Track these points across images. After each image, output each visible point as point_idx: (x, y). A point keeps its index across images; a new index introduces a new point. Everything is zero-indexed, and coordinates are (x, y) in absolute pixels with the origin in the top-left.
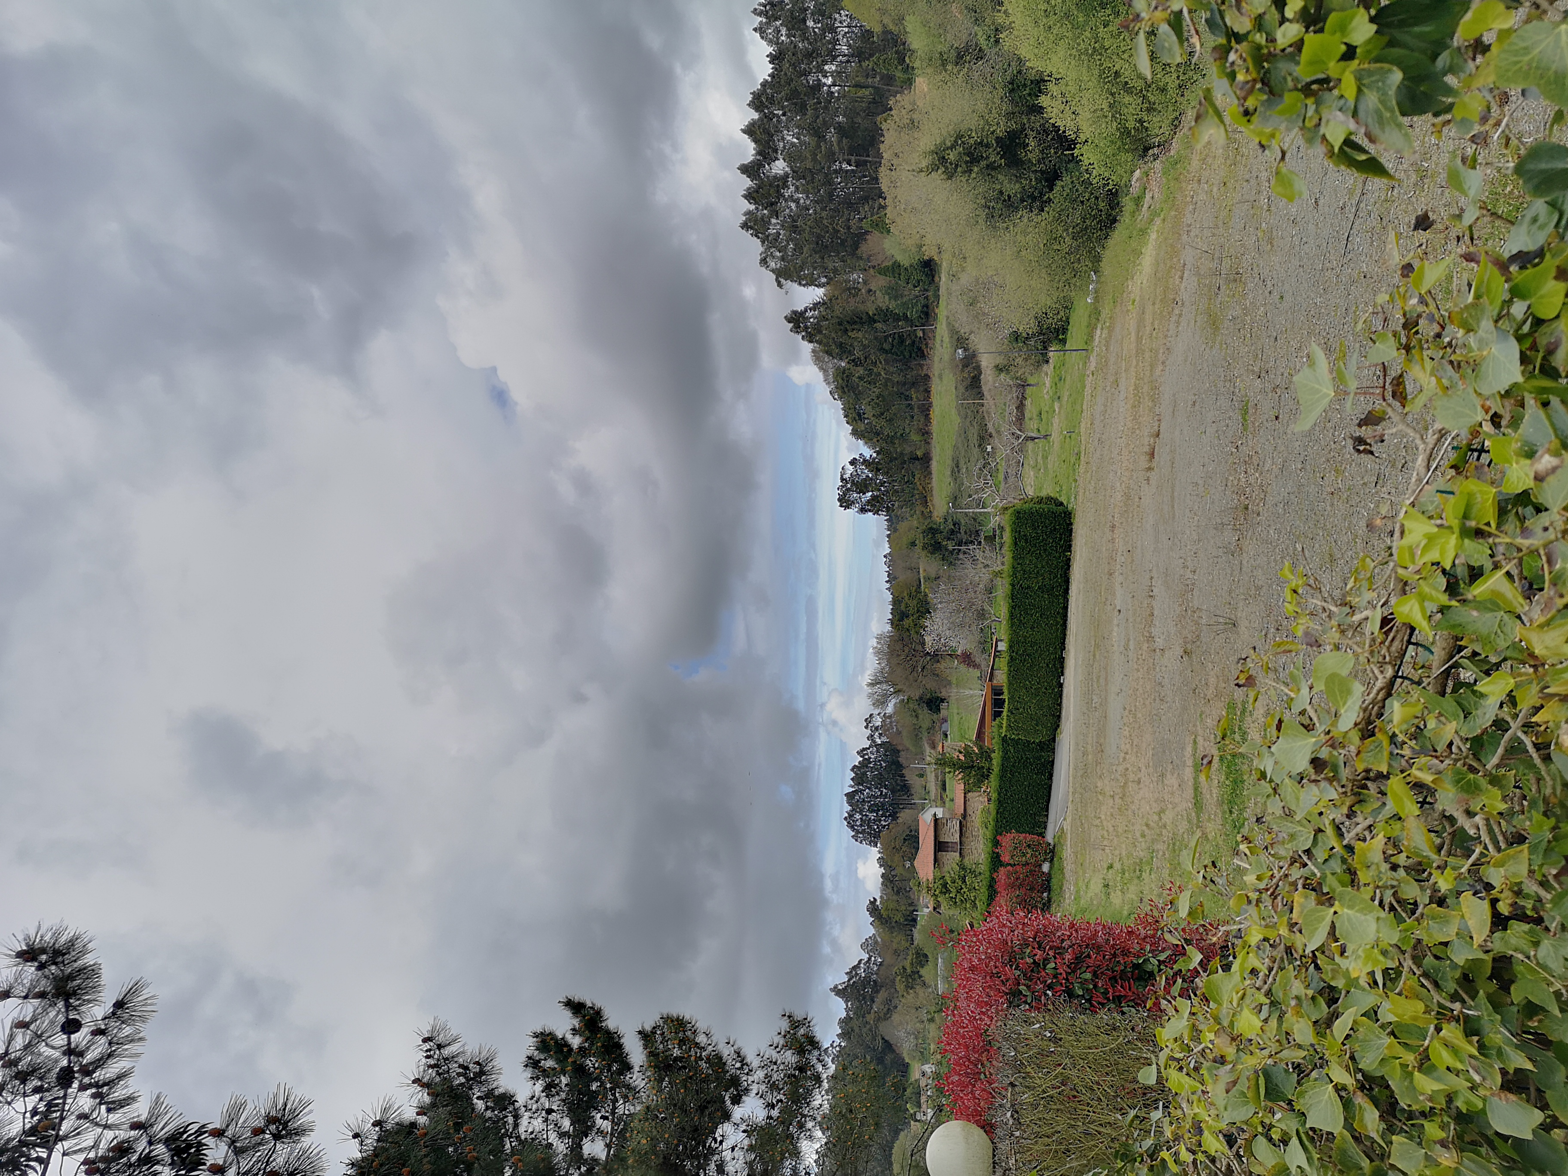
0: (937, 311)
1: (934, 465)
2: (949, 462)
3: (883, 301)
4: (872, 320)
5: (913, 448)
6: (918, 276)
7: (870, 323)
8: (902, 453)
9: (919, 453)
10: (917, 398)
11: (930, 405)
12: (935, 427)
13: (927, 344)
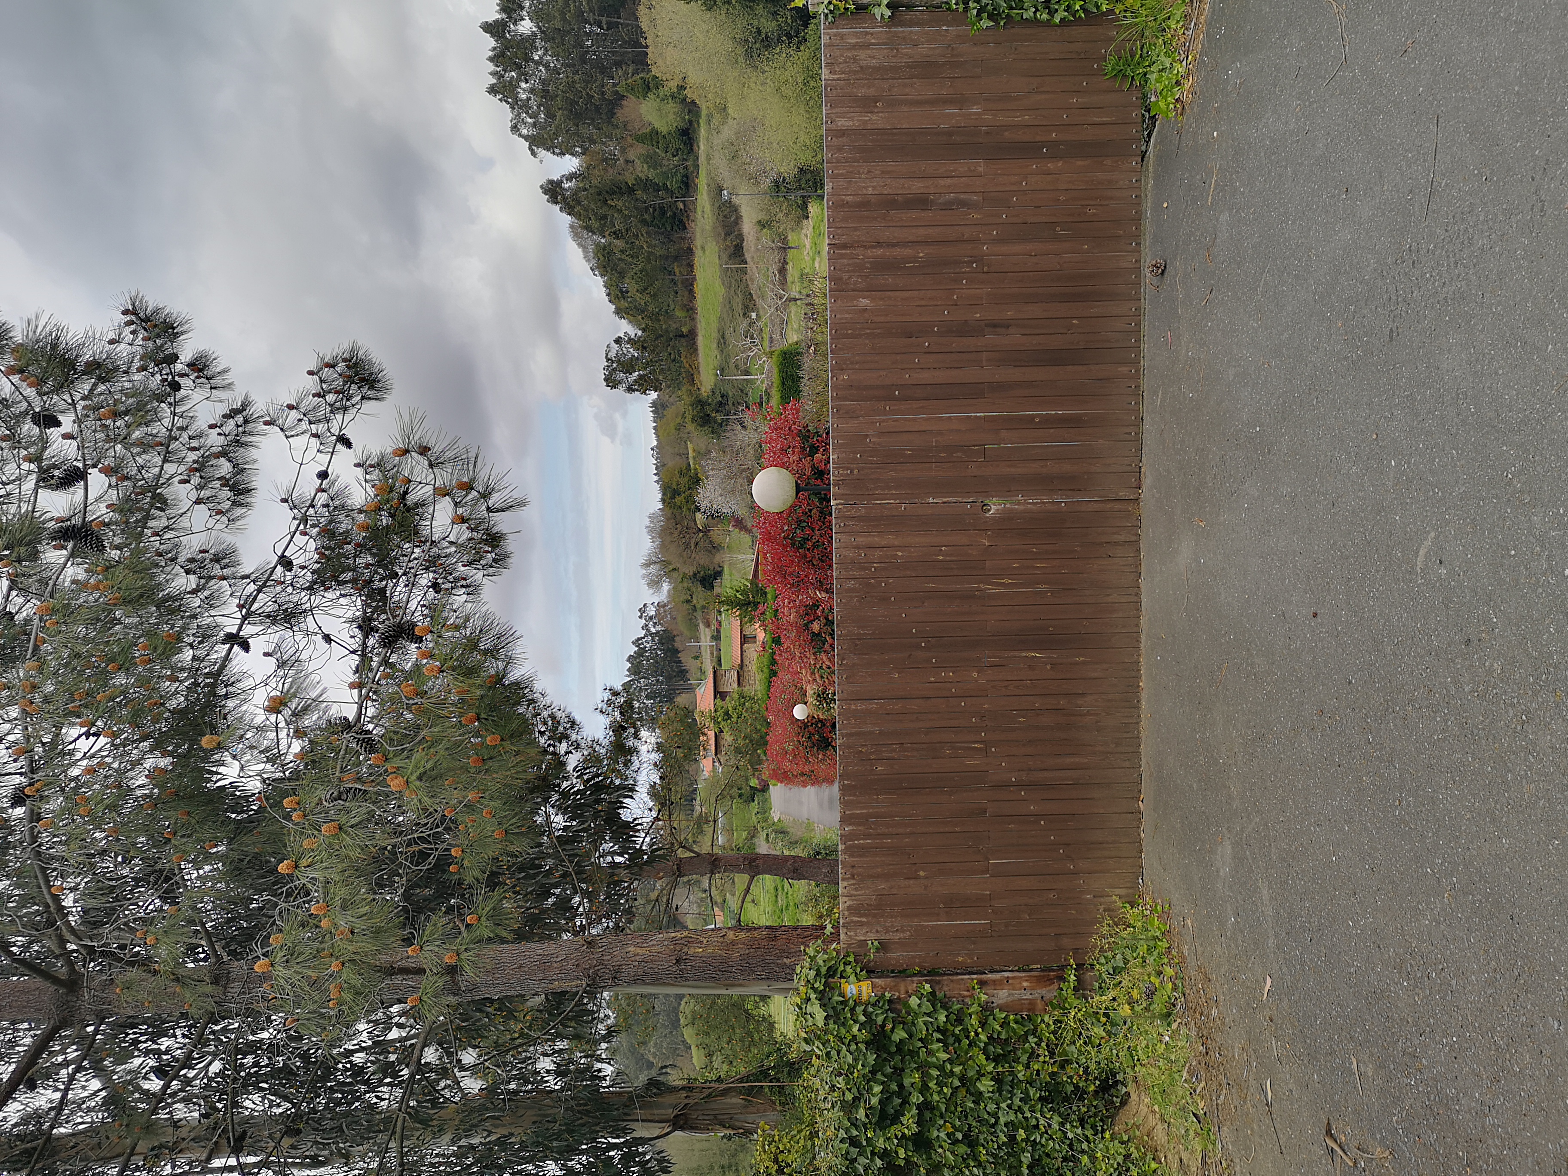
0: (697, 181)
1: (700, 341)
2: (715, 335)
3: (642, 170)
4: (631, 190)
5: (678, 325)
6: (676, 144)
7: (629, 193)
8: (667, 331)
9: (684, 330)
10: (680, 272)
11: (694, 279)
12: (699, 302)
13: (688, 217)
